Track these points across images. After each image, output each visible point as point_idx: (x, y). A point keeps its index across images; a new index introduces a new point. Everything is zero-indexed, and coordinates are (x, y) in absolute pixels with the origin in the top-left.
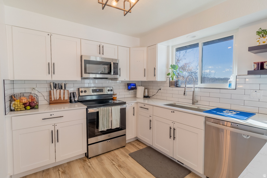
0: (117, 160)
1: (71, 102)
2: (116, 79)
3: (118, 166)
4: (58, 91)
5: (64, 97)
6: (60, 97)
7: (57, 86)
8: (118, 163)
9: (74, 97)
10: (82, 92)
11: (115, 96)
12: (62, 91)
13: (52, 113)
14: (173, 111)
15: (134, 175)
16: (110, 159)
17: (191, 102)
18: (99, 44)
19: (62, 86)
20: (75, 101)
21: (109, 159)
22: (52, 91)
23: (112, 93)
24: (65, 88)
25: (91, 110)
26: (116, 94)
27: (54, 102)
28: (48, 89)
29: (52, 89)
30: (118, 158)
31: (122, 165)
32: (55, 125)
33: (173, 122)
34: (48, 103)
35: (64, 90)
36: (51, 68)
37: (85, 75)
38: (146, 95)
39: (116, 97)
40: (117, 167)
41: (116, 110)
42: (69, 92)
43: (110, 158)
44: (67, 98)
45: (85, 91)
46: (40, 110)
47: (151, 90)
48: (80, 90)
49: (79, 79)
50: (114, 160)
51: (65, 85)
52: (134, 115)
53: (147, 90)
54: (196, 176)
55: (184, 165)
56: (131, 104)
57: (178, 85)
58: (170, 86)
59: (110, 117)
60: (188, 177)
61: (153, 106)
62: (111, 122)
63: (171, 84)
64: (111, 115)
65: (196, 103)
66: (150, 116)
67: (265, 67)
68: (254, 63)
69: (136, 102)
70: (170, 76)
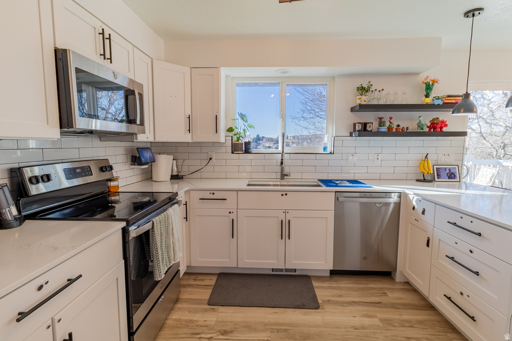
0: (205, 328)
3: (222, 334)
8: (214, 331)
11: (115, 184)
14: (284, 193)
15: (268, 327)
16: (187, 336)
17: (279, 176)
21: (184, 338)
26: (117, 179)
30: (200, 323)
31: (227, 328)
33: (285, 211)
38: (175, 173)
39: (118, 186)
40: (221, 337)
43: (185, 334)
48: (28, 175)
50: (197, 331)
52: (187, 221)
53: (175, 161)
54: (320, 278)
55: (297, 273)
56: (181, 197)
57: (249, 149)
58: (232, 153)
59: (171, 235)
60: (315, 284)
61: (237, 191)
62: (172, 246)
63: (235, 148)
64: (171, 229)
65: (286, 177)
66: (230, 213)
67: (368, 129)
68: (358, 123)
69: (187, 189)
70: (233, 133)
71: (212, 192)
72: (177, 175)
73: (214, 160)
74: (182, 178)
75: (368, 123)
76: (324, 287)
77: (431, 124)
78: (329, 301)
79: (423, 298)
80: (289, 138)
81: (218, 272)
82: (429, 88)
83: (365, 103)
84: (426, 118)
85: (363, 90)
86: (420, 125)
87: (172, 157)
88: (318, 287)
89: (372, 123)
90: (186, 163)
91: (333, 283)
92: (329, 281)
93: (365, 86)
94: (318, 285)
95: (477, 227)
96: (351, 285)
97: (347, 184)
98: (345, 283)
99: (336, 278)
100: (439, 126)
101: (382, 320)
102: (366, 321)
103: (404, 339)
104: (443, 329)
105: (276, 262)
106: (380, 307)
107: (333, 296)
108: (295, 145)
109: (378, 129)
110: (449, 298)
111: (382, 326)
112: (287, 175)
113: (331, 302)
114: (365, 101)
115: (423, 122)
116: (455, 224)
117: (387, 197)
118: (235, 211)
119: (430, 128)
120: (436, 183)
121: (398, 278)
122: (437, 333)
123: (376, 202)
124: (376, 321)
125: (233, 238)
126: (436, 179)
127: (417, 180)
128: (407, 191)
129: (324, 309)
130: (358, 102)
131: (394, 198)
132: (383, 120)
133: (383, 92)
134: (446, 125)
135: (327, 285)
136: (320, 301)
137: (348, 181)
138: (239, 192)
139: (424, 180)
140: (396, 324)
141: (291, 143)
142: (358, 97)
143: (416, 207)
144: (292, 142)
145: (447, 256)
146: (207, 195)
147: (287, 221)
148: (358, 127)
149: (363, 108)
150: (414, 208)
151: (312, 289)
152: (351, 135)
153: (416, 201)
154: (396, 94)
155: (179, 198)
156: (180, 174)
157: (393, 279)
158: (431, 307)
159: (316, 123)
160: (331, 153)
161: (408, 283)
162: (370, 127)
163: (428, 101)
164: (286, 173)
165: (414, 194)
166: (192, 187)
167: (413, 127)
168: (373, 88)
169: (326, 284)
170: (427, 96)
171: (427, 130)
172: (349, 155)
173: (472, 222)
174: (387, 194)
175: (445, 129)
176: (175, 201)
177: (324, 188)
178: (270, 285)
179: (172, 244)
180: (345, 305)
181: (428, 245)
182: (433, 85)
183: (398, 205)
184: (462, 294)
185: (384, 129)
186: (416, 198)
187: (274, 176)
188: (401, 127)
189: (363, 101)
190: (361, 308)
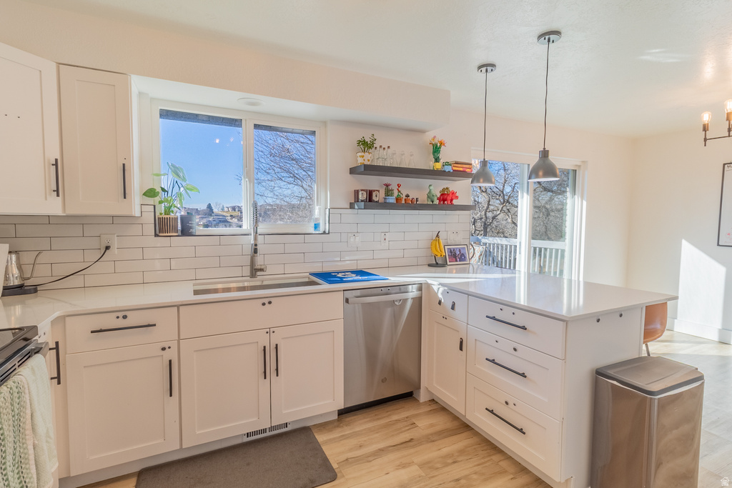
14: (266, 301)
17: (247, 271)
33: (268, 330)
52: (59, 383)
53: (14, 257)
54: (324, 426)
55: (289, 428)
56: (45, 336)
57: (191, 228)
58: (156, 235)
59: (29, 432)
60: (321, 438)
61: (178, 306)
62: (32, 457)
63: (163, 227)
64: (29, 417)
65: (259, 273)
66: (164, 349)
67: (374, 198)
68: (362, 190)
69: (57, 314)
70: (157, 199)
71: (121, 314)
72: (21, 286)
73: (114, 251)
74: (36, 291)
75: (374, 191)
76: (334, 439)
77: (441, 195)
78: (347, 460)
79: (455, 417)
80: (226, 209)
81: (137, 469)
82: (436, 149)
83: (368, 163)
84: (437, 187)
85: (366, 145)
86: (430, 196)
87: (6, 247)
88: (326, 442)
89: (379, 191)
90: (44, 258)
91: (345, 428)
92: (338, 426)
93: (368, 140)
94: (325, 439)
95: (519, 319)
96: (370, 425)
97: (354, 277)
98: (361, 424)
99: (348, 419)
100: (449, 198)
101: (421, 466)
102: (404, 475)
103: (453, 483)
104: (486, 452)
105: (256, 419)
106: (413, 447)
107: (351, 450)
108: (236, 220)
109: (385, 199)
110: (492, 412)
111: (423, 474)
112: (261, 270)
113: (350, 460)
114: (369, 160)
115: (433, 192)
116: (494, 318)
117: (402, 291)
118: (174, 345)
119: (439, 199)
120: (449, 267)
121: (423, 397)
122: (483, 461)
123: (395, 299)
124: (414, 470)
125: (171, 395)
126: (449, 263)
127: (430, 265)
128: (430, 281)
129: (343, 476)
130: (360, 161)
131: (413, 293)
132: (390, 187)
133: (389, 150)
134: (457, 197)
135: (338, 435)
136: (335, 466)
137: (353, 272)
138: (181, 307)
139: (437, 265)
140: (439, 465)
141: (229, 218)
142: (359, 154)
143: (443, 301)
144: (231, 216)
145: (487, 359)
146: (111, 321)
147: (273, 346)
148: (362, 196)
149: (370, 169)
150: (440, 303)
151: (317, 449)
152: (352, 206)
153: (442, 294)
154: (402, 155)
155: (40, 339)
156: (27, 283)
157: (417, 400)
158: (465, 427)
159: (276, 189)
160: (324, 233)
161: (433, 401)
162: (376, 196)
163: (438, 166)
164: (259, 267)
165: (440, 284)
166: (68, 309)
167: (423, 199)
168: (377, 144)
169: (336, 434)
170: (437, 160)
171: (436, 202)
172: (350, 235)
173: (514, 314)
174: (402, 288)
175: (455, 202)
176: (31, 347)
177: (325, 286)
178: (248, 464)
179: (31, 451)
180: (370, 459)
181: (461, 349)
182: (440, 147)
183: (418, 301)
184: (507, 403)
185: (392, 200)
186: (442, 289)
187: (238, 272)
188: (410, 198)
189: (366, 160)
190: (392, 456)
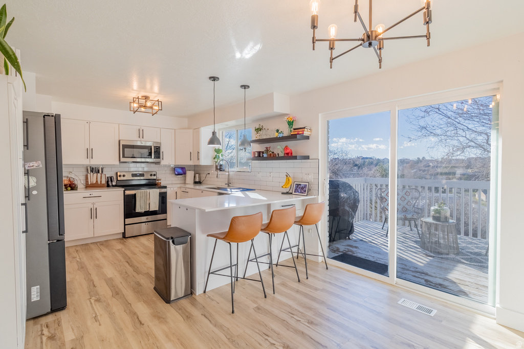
1: (108, 186)
2: (159, 163)
4: (95, 175)
5: (101, 181)
6: (97, 181)
7: (94, 170)
9: (112, 181)
10: (120, 176)
11: (159, 181)
12: (99, 175)
13: (91, 193)
18: (139, 127)
19: (99, 170)
20: (112, 185)
22: (89, 175)
23: (155, 178)
24: (102, 172)
25: (128, 192)
26: (160, 180)
27: (91, 186)
28: (85, 173)
29: (89, 172)
32: (93, 204)
34: (85, 187)
35: (101, 174)
36: (89, 153)
37: (123, 160)
38: (197, 180)
39: (160, 183)
41: (154, 193)
42: (107, 176)
44: (104, 182)
45: (124, 176)
46: (79, 190)
47: (202, 175)
48: (119, 174)
49: (117, 163)
51: (102, 169)
58: (216, 170)
67: (261, 155)
73: (210, 175)
75: (261, 151)
120: (293, 196)
139: (287, 193)
172: (257, 173)
